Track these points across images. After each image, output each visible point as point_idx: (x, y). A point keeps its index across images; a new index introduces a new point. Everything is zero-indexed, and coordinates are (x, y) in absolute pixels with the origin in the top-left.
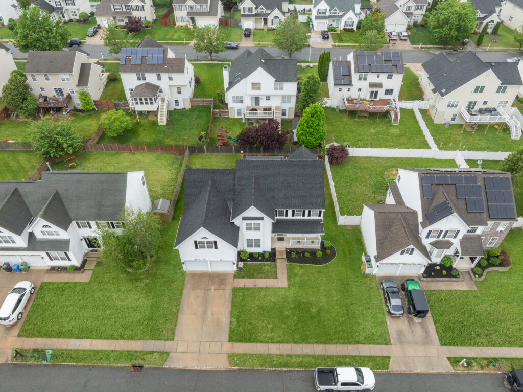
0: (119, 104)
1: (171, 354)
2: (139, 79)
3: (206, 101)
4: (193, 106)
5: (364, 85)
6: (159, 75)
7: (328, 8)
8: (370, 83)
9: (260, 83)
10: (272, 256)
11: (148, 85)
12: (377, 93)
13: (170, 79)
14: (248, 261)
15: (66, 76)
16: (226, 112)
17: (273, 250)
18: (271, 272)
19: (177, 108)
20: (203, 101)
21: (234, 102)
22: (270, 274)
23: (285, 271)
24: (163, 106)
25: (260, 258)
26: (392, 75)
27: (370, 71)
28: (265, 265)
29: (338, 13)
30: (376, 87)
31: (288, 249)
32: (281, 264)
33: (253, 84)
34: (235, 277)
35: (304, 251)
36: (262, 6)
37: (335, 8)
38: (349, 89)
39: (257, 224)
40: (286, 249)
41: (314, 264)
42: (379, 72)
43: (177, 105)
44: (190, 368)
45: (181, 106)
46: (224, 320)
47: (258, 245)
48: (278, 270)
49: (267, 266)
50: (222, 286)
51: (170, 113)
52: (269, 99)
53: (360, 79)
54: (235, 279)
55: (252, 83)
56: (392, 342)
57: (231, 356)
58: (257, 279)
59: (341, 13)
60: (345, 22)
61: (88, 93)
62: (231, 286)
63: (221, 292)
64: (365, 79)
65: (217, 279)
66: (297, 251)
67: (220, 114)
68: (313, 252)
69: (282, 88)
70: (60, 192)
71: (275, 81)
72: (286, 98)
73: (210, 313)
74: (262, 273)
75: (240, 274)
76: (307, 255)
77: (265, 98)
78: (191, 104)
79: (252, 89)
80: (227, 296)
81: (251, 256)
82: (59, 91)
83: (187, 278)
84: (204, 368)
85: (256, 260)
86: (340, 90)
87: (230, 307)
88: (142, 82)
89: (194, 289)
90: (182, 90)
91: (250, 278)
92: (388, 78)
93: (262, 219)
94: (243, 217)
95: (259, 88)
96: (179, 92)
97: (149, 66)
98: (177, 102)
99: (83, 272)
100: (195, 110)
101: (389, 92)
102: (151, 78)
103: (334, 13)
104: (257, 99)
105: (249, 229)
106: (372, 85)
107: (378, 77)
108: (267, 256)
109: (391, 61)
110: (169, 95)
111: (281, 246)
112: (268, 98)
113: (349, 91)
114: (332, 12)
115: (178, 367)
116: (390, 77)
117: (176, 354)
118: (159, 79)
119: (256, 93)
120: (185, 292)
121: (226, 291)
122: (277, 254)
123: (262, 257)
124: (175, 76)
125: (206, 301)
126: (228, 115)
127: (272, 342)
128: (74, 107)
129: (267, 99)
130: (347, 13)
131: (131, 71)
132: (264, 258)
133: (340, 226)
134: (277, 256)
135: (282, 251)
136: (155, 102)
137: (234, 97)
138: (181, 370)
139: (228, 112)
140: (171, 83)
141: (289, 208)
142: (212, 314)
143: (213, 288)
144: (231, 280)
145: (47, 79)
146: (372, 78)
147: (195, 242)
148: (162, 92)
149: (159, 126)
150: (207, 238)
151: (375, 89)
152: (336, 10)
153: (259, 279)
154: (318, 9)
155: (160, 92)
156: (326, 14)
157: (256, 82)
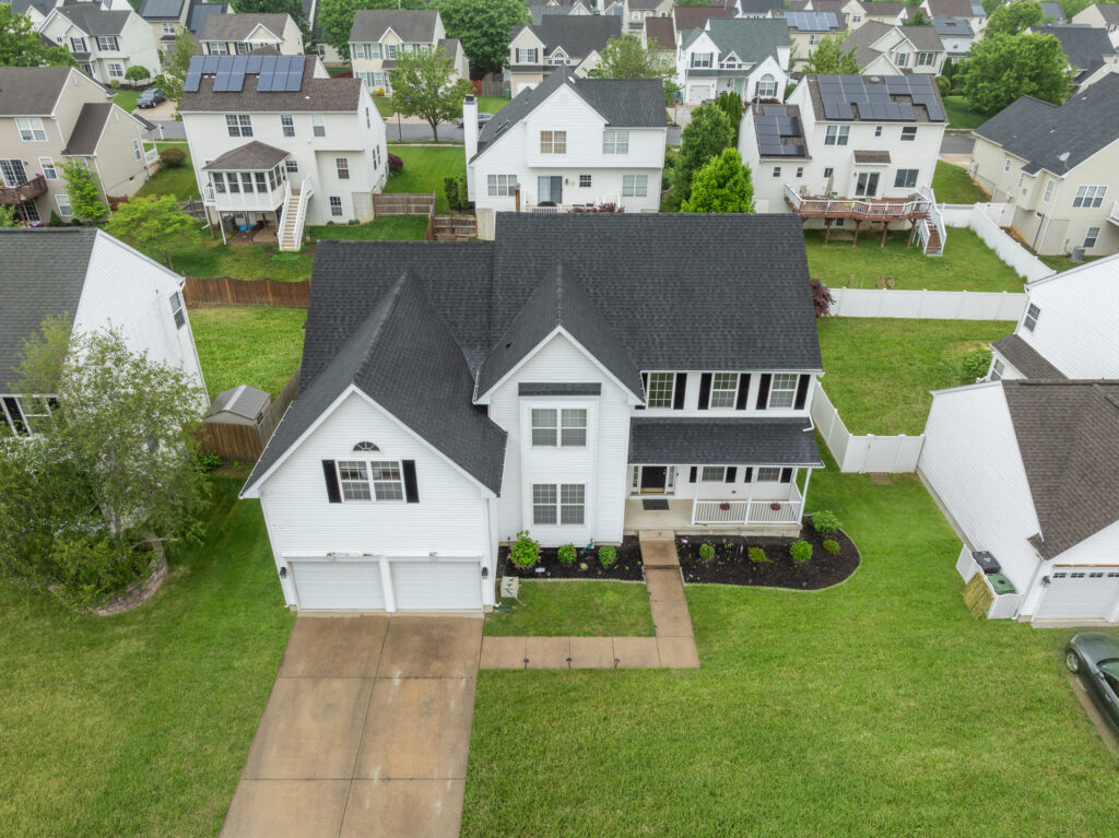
2: (233, 132)
3: (416, 201)
4: (381, 217)
5: (841, 157)
6: (287, 122)
7: (716, 51)
8: (855, 152)
9: (564, 133)
10: (628, 559)
11: (256, 146)
12: (875, 177)
13: (319, 131)
14: (536, 576)
15: (32, 124)
16: (470, 223)
17: (632, 540)
18: (628, 614)
19: (338, 220)
20: (409, 201)
21: (492, 191)
22: (625, 620)
23: (683, 610)
24: (293, 205)
25: (584, 566)
26: (914, 130)
27: (857, 117)
28: (603, 590)
29: (740, 66)
30: (875, 161)
31: (684, 537)
32: (665, 586)
33: (545, 135)
34: (489, 630)
35: (744, 544)
36: (559, 49)
37: (733, 54)
38: (800, 170)
39: (574, 411)
40: (679, 538)
41: (787, 586)
42: (879, 119)
43: (337, 212)
45: (347, 216)
46: (438, 804)
47: (575, 516)
48: (656, 607)
49: (611, 592)
50: (436, 666)
51: (312, 231)
52: (589, 185)
53: (830, 140)
54: (489, 640)
55: (542, 133)
58: (574, 639)
59: (746, 67)
60: (758, 83)
61: (95, 174)
62: (470, 663)
63: (428, 687)
64: (843, 140)
65: (416, 641)
66: (718, 542)
67: (453, 230)
68: (779, 549)
69: (624, 149)
71: (606, 125)
72: (633, 177)
73: (375, 773)
74: (595, 617)
75: (507, 620)
76: (758, 555)
77: (578, 181)
78: (375, 210)
79: (542, 151)
80: (453, 704)
81: (552, 560)
82: (15, 169)
83: (296, 636)
85: (570, 571)
86: (777, 172)
87: (463, 750)
88: (243, 141)
89: (317, 676)
90: (352, 166)
91: (549, 634)
92: (903, 138)
93: (593, 390)
94: (521, 386)
95: (561, 149)
96: (344, 174)
97: (262, 96)
98: (335, 201)
100: (385, 223)
101: (906, 178)
102: (267, 129)
103: (729, 66)
104: (556, 184)
105: (542, 438)
106: (862, 157)
107: (878, 134)
108: (609, 558)
109: (910, 96)
110: (316, 179)
111: (658, 528)
112: (585, 182)
113: (799, 175)
114: (725, 62)
116: (909, 133)
118: (290, 132)
119: (553, 160)
120: (282, 686)
121: (450, 684)
122: (645, 553)
123: (590, 561)
124: (330, 121)
126: (475, 230)
128: (54, 215)
129: (582, 185)
130: (759, 64)
131: (214, 107)
132: (599, 565)
133: (848, 476)
134: (647, 561)
135: (665, 545)
136: (273, 188)
137: (491, 178)
139: (475, 223)
140: (323, 144)
141: (692, 368)
142: (386, 779)
143: (397, 672)
144: (470, 641)
146: (862, 137)
147: (329, 467)
148: (295, 170)
150: (376, 448)
151: (869, 168)
152: (734, 59)
153: (582, 640)
154: (693, 54)
155: (289, 170)
156: (711, 66)
157: (553, 129)
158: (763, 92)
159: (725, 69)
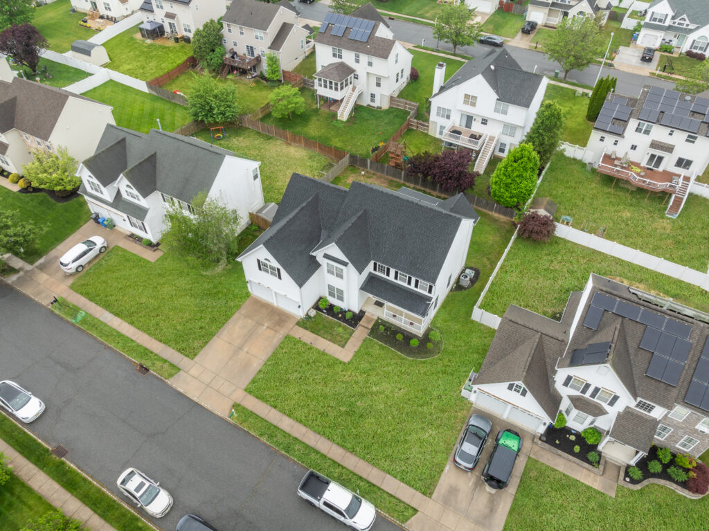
0: (308, 81)
1: (181, 373)
2: (334, 55)
3: (409, 104)
4: (392, 108)
5: (643, 141)
6: (357, 56)
7: (671, 14)
8: (653, 140)
9: (476, 97)
10: (355, 319)
11: (342, 65)
12: (660, 159)
13: (370, 64)
14: (324, 312)
15: (259, 33)
16: (426, 126)
17: (362, 313)
18: (341, 337)
19: (372, 104)
20: (406, 103)
21: (438, 114)
22: (339, 339)
23: (359, 344)
24: (351, 96)
25: (340, 315)
26: (696, 138)
27: (658, 122)
28: (340, 326)
29: (687, 25)
30: (662, 150)
31: (381, 319)
32: (361, 333)
33: (467, 96)
34: (298, 324)
35: (398, 330)
37: (685, 16)
38: (617, 141)
39: (339, 269)
40: (378, 318)
41: (401, 352)
42: (673, 127)
43: (373, 101)
44: (189, 396)
45: (376, 104)
46: (255, 365)
47: (341, 298)
48: (352, 339)
49: (341, 328)
50: (277, 327)
51: (357, 108)
52: (486, 124)
53: (638, 130)
54: (296, 326)
55: (465, 95)
56: (435, 495)
57: (236, 406)
58: (319, 337)
59: (692, 27)
60: (694, 41)
61: (279, 59)
62: (287, 331)
63: (271, 333)
64: (647, 132)
65: (277, 318)
66: (388, 326)
67: (418, 127)
68: (408, 337)
69: (505, 112)
70: (158, 156)
71: (498, 99)
72: (510, 129)
73: (246, 350)
74: (330, 333)
75: (306, 323)
76: (399, 337)
77: (481, 121)
78: (391, 103)
79: (464, 103)
80: (275, 340)
81: (331, 309)
82: (251, 50)
83: (249, 301)
84: (203, 404)
85: (334, 315)
86: (602, 139)
87: (270, 354)
88: (337, 60)
89: (247, 316)
90: (382, 82)
91: (313, 332)
92: (687, 141)
94: (325, 254)
95: (473, 104)
96: (378, 85)
97: (349, 41)
98: (373, 96)
99: (155, 251)
100: (392, 112)
101: (683, 163)
102: (348, 57)
103: (679, 24)
104: (470, 119)
105: (330, 271)
106: (654, 145)
107: (671, 134)
108: (348, 316)
109: (705, 115)
111: (373, 313)
112: (484, 122)
113: (615, 144)
114: (677, 21)
115: (179, 389)
116: (691, 139)
117: (186, 374)
118: (357, 61)
119: (469, 110)
120: (237, 315)
121: (278, 335)
122: (363, 319)
123: (342, 315)
124: (376, 61)
125: (251, 334)
126: (427, 130)
127: (289, 416)
128: (261, 73)
129: (482, 123)
130: (701, 27)
131: (328, 43)
132: (345, 317)
133: (473, 322)
134: (362, 322)
135: (372, 320)
136: (342, 88)
137: (440, 108)
138: (180, 393)
139: (428, 126)
140: (370, 69)
141: (392, 267)
142: (247, 352)
143: (266, 325)
144: (291, 324)
145: (242, 33)
146: (660, 133)
147: (258, 261)
148: (357, 78)
149: (337, 120)
150: (270, 261)
151: (658, 153)
152: (684, 20)
153: (322, 339)
154: (653, 13)
155: (355, 78)
156: (664, 23)
157: (471, 94)
158: (696, 48)
159: (676, 25)
